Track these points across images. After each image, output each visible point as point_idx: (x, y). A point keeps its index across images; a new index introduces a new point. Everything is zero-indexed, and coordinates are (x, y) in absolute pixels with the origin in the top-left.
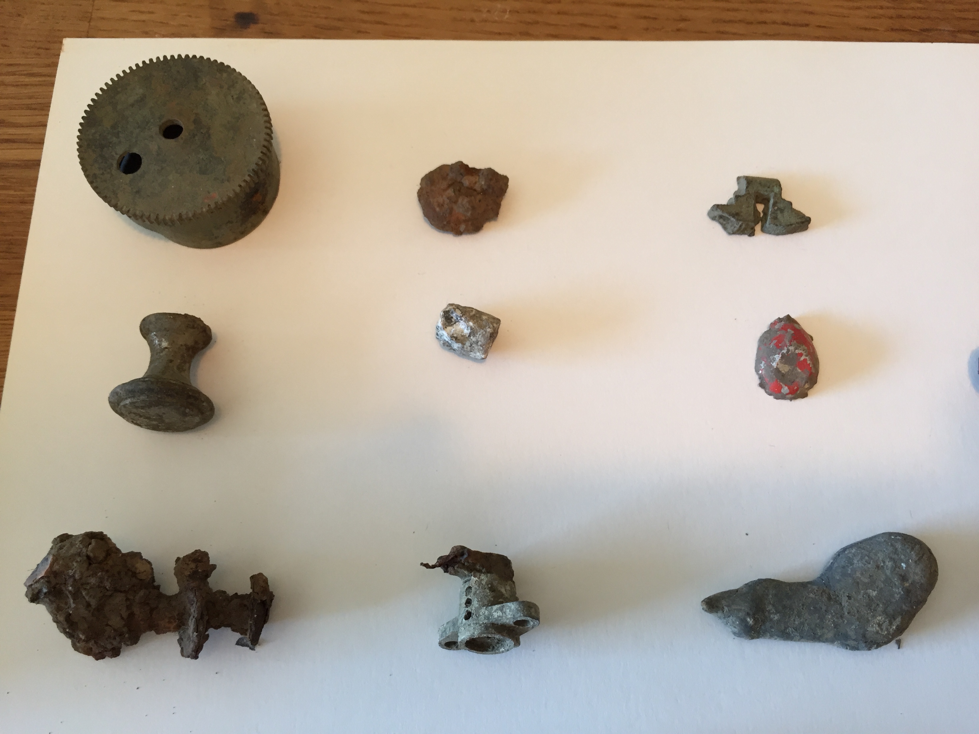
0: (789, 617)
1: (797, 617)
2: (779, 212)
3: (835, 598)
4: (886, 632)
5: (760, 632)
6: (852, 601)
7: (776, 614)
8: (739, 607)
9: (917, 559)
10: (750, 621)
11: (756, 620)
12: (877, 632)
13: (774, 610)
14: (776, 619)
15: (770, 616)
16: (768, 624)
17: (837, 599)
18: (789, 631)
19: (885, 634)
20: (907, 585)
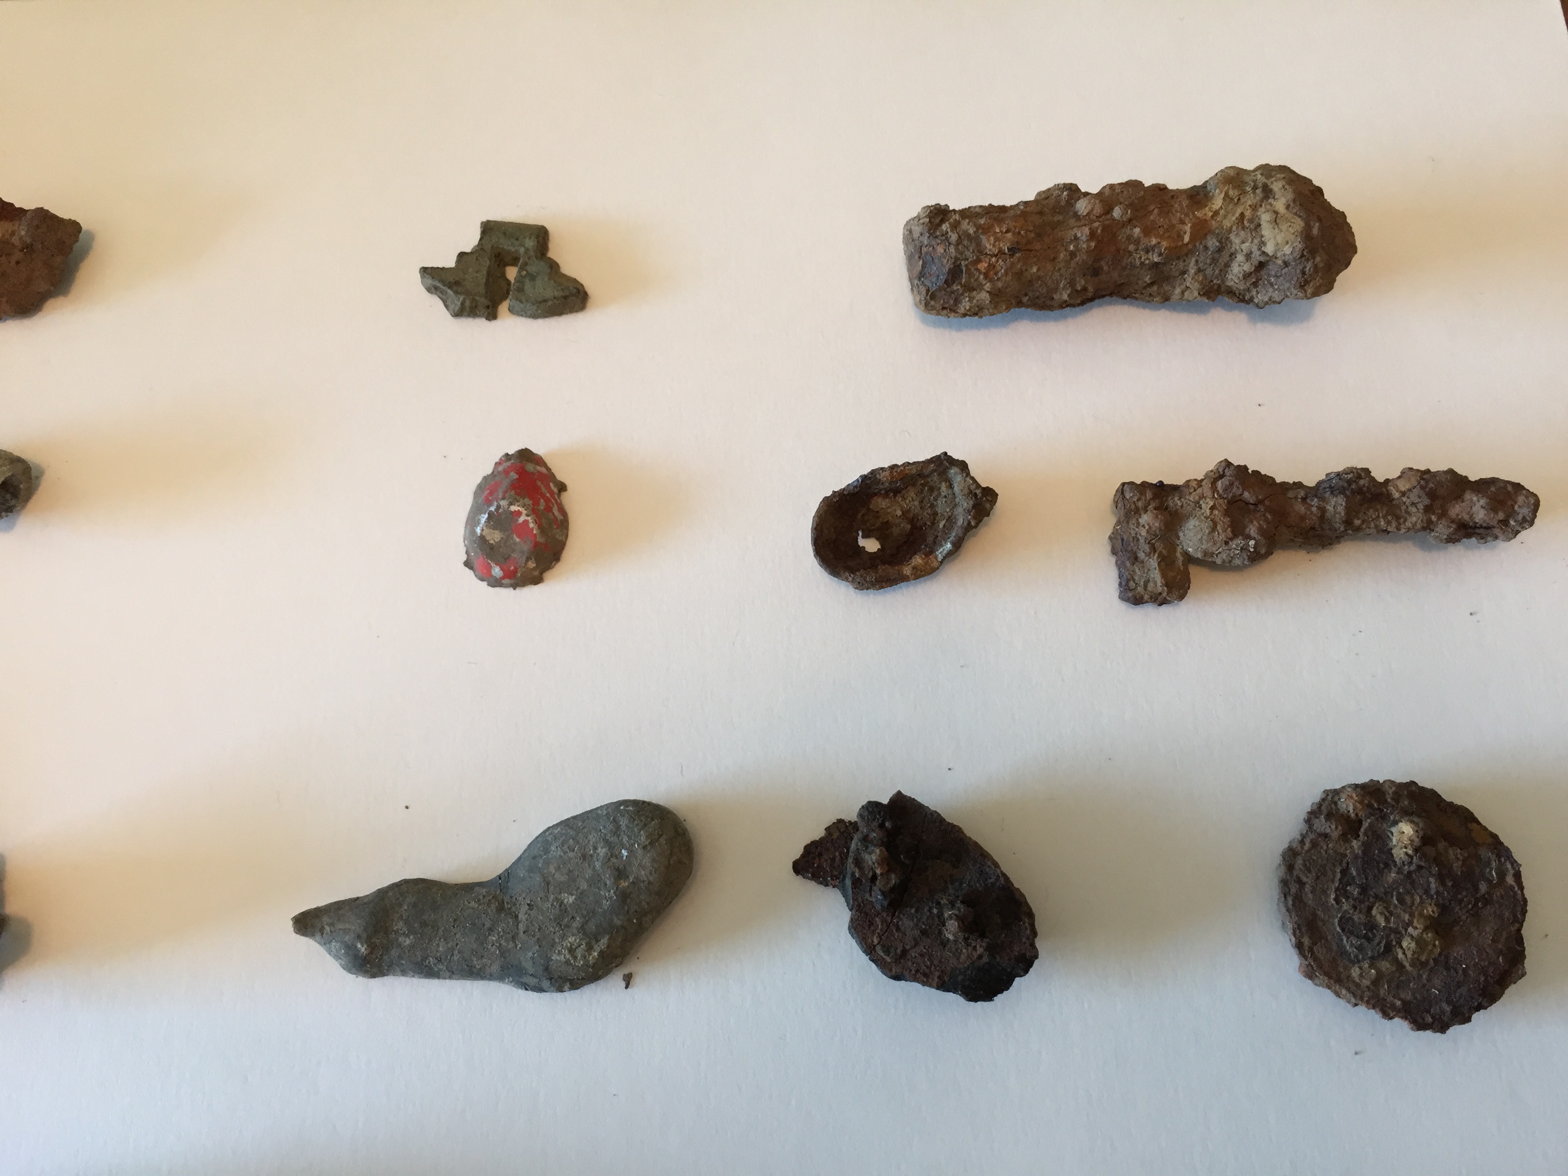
0: (430, 940)
1: (442, 940)
2: (527, 280)
3: (510, 909)
4: (582, 963)
5: (381, 965)
6: (533, 913)
7: (407, 936)
8: (347, 926)
9: (647, 843)
10: (362, 948)
11: (372, 947)
12: (567, 962)
13: (405, 929)
14: (408, 945)
15: (398, 939)
16: (394, 952)
17: (514, 909)
18: (429, 962)
19: (580, 965)
20: (624, 884)
